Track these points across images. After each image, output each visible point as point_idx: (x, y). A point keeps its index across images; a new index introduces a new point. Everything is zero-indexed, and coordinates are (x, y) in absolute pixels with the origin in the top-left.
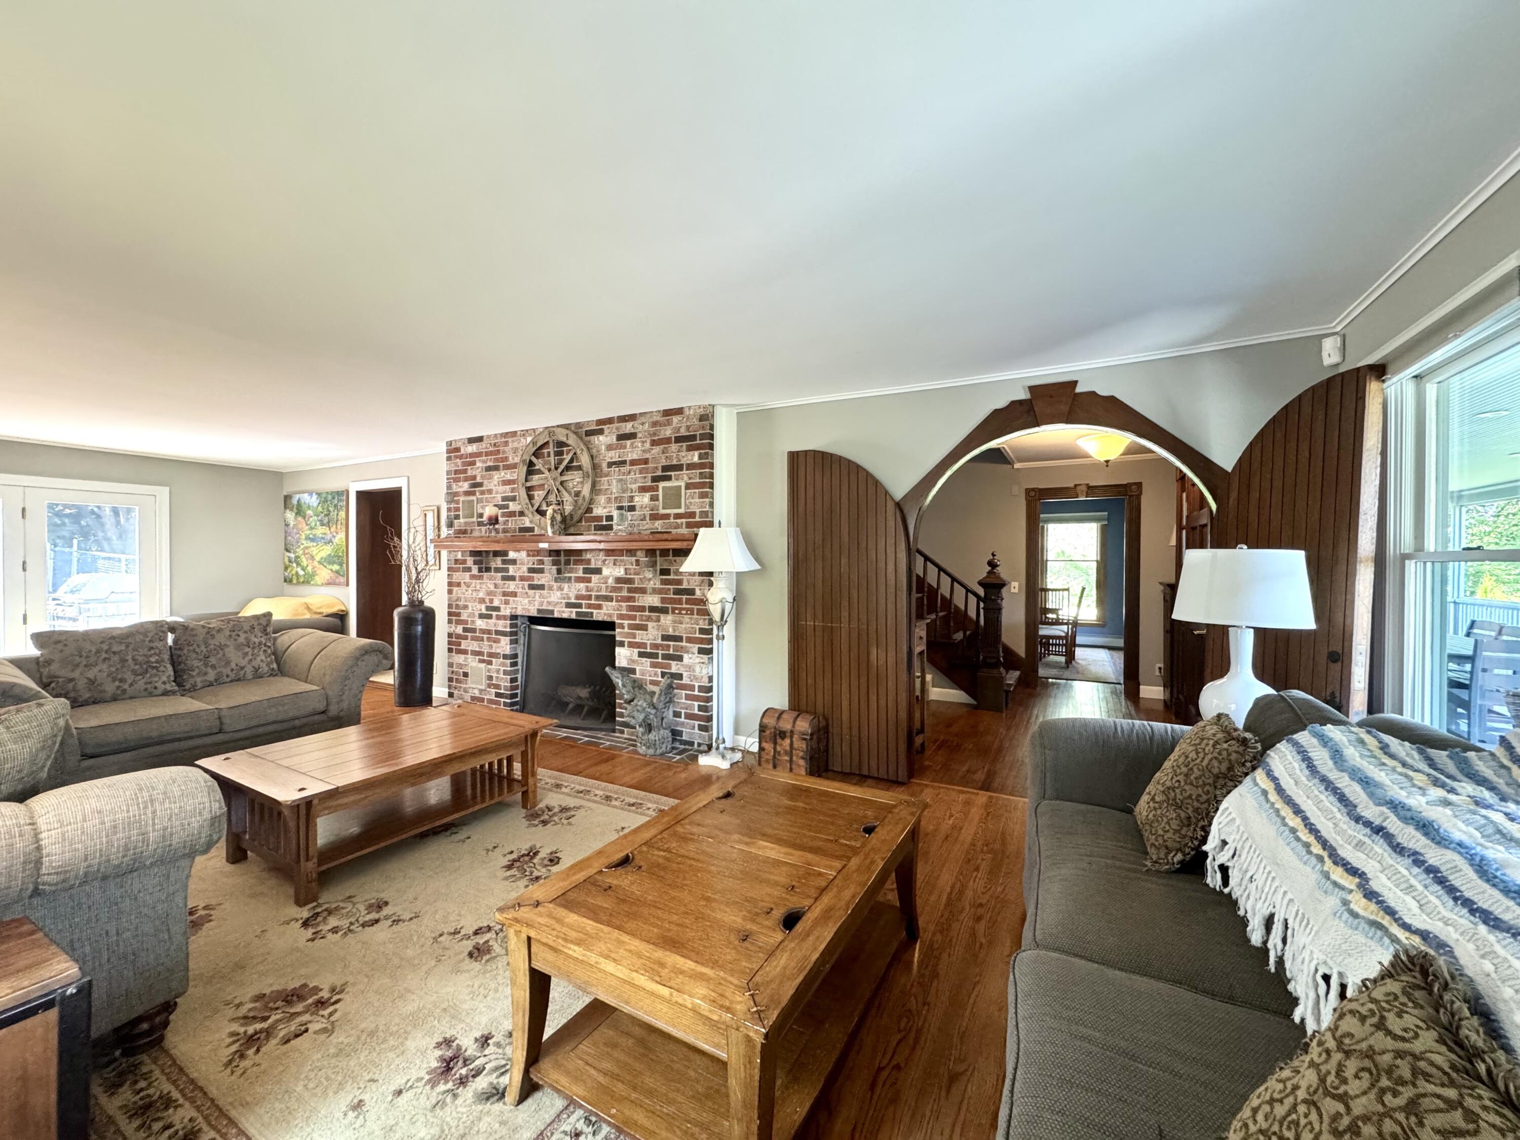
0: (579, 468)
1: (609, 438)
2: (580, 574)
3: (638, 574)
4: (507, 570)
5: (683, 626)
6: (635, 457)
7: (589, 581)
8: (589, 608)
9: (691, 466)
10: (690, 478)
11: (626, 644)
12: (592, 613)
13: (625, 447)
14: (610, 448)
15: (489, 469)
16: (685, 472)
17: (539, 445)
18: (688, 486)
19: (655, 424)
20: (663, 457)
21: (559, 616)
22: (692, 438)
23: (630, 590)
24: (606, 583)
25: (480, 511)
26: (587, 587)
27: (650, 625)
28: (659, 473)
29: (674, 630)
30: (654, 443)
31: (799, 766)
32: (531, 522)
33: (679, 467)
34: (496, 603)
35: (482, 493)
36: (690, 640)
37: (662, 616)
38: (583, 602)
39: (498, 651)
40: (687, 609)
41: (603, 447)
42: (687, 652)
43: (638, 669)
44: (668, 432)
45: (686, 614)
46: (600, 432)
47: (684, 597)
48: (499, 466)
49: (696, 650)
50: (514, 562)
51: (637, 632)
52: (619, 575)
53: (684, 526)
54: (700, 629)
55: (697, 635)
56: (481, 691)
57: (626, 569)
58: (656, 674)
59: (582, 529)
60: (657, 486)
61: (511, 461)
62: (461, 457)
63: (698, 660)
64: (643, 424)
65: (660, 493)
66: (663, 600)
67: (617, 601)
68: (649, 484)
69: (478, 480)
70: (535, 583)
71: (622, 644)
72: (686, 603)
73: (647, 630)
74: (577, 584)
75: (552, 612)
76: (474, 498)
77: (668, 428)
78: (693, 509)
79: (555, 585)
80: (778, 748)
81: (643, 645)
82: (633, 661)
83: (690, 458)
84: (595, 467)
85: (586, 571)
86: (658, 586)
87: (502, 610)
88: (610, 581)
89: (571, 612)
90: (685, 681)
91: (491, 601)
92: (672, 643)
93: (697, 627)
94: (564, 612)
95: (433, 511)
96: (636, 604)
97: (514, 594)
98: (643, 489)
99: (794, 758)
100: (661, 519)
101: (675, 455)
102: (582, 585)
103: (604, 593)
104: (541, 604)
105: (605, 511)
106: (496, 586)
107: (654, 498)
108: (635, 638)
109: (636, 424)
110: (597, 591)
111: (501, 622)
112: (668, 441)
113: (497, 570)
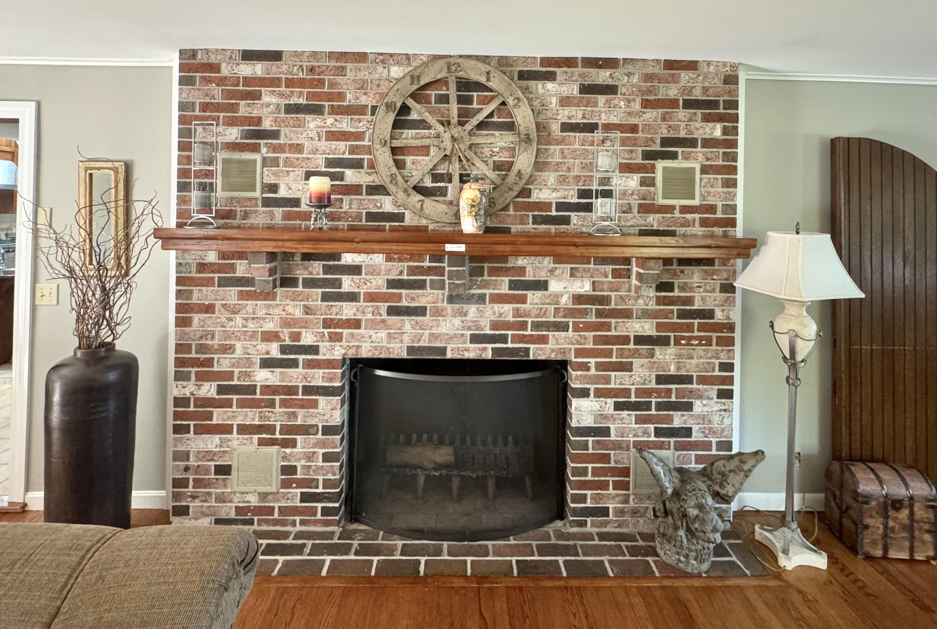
0: (510, 127)
1: (565, 88)
2: (504, 289)
3: (617, 290)
4: (336, 284)
5: (694, 362)
6: (614, 120)
7: (523, 300)
8: (521, 342)
9: (708, 143)
10: (708, 159)
11: (592, 393)
12: (528, 349)
13: (596, 104)
14: (565, 101)
15: (291, 109)
16: (699, 149)
17: (423, 82)
18: (705, 170)
19: (648, 77)
20: (664, 126)
21: (459, 357)
22: (713, 104)
23: (599, 314)
24: (557, 303)
25: (271, 180)
26: (517, 310)
27: (637, 362)
28: (657, 147)
29: (678, 369)
30: (646, 104)
31: (924, 542)
32: (395, 203)
33: (691, 143)
34: (307, 340)
36: (703, 380)
37: (658, 350)
38: (510, 333)
39: (311, 422)
40: (700, 338)
41: (554, 100)
42: (700, 397)
43: (612, 427)
44: (672, 92)
45: (700, 344)
46: (550, 77)
47: (696, 322)
48: (323, 107)
49: (714, 394)
50: (354, 270)
51: (613, 374)
52: (581, 291)
53: (697, 223)
54: (720, 364)
55: (717, 373)
56: (264, 496)
57: (594, 282)
58: (646, 433)
59: (509, 220)
60: (653, 167)
61: (350, 98)
62: (222, 81)
63: (716, 408)
64: (629, 75)
65: (659, 176)
66: (659, 327)
67: (576, 329)
68: (639, 160)
69: (267, 125)
70: (405, 303)
71: (584, 393)
72: (699, 330)
73: (631, 370)
74: (496, 306)
75: (443, 350)
76: (257, 157)
77: (672, 85)
78: (711, 201)
79: (449, 308)
80: (891, 523)
81: (626, 392)
82: (605, 417)
83: (708, 130)
84: (541, 127)
85: (513, 285)
86: (652, 306)
87: (321, 350)
88: (564, 300)
89: (485, 349)
90: (696, 436)
91: (296, 336)
92: (673, 387)
93: (717, 362)
94: (467, 350)
95: (116, 170)
96: (613, 333)
97: (356, 324)
98: (627, 168)
99: (917, 533)
100: (659, 212)
101: (683, 125)
102: (507, 307)
103: (552, 319)
104: (417, 338)
105: (555, 195)
106: (308, 310)
107: (648, 182)
108: (609, 383)
109: (617, 73)
110: (538, 316)
111: (321, 372)
112: (672, 103)
113: (310, 283)
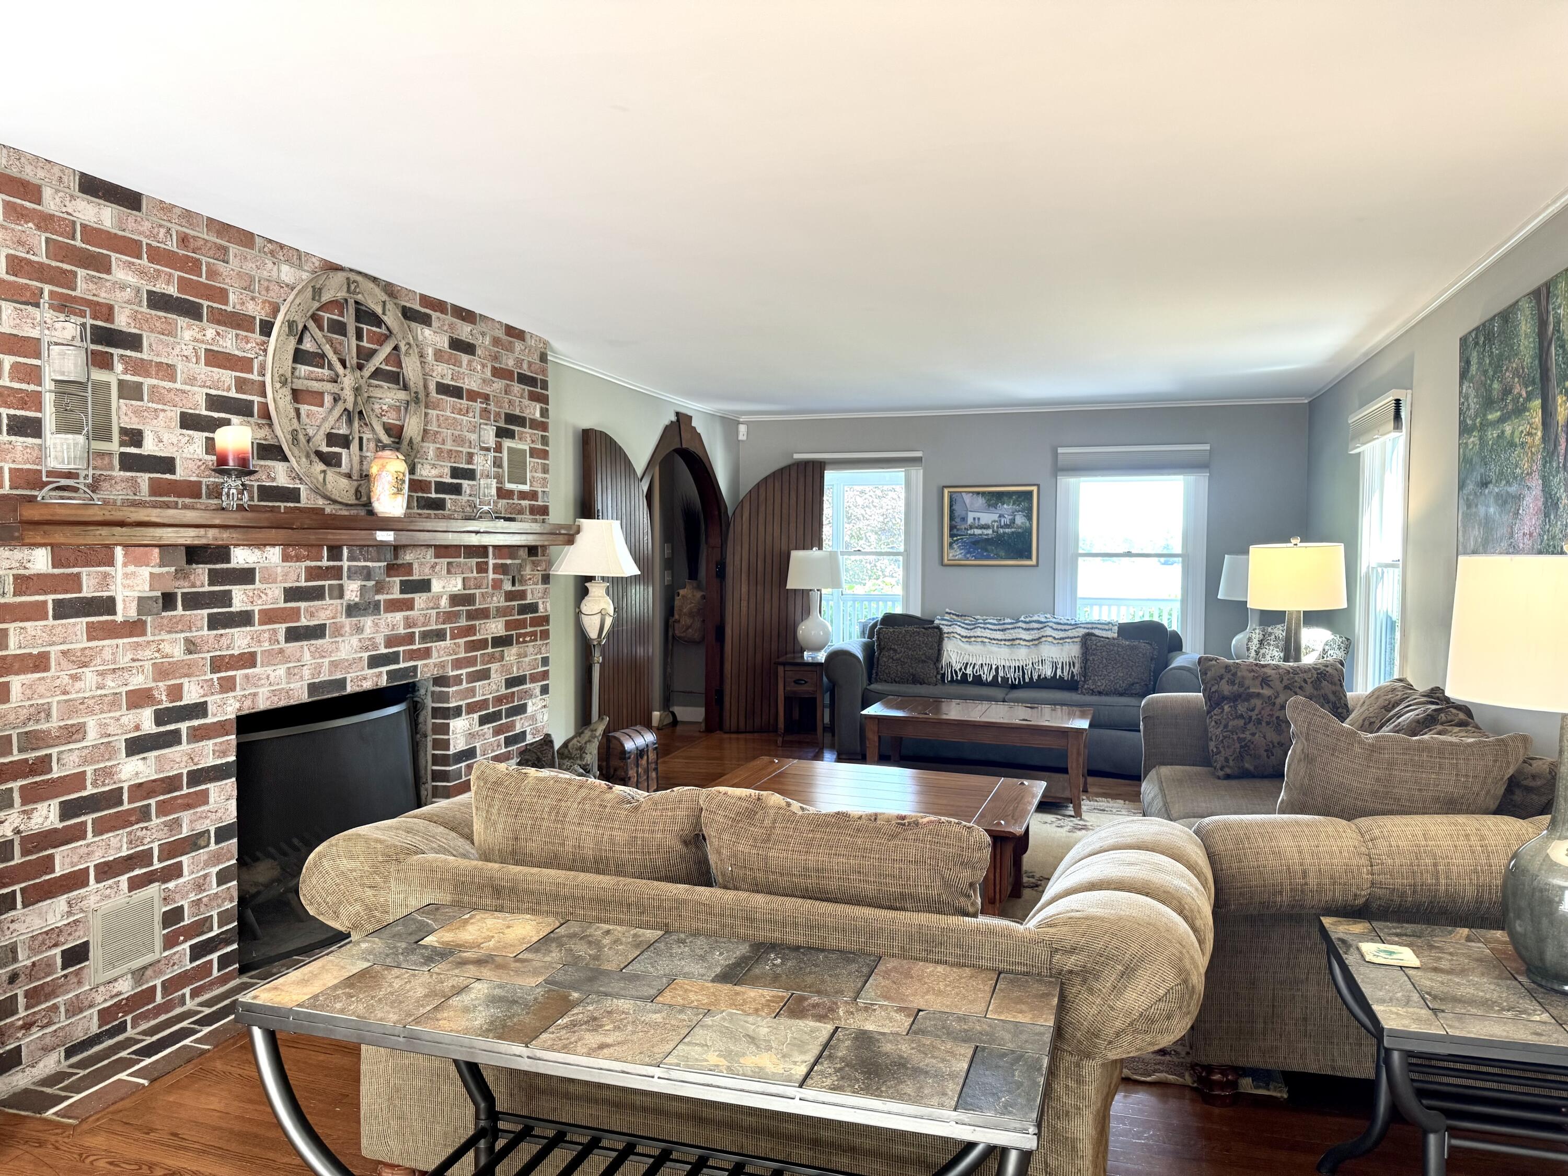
1: (438, 338)
2: (396, 593)
3: (479, 588)
4: (226, 599)
5: (527, 660)
6: (474, 386)
7: (411, 605)
8: (411, 659)
9: (532, 424)
10: (533, 442)
11: (464, 710)
12: (414, 668)
13: (461, 364)
14: (438, 355)
15: (157, 301)
16: (527, 429)
17: (323, 300)
18: (532, 453)
19: (496, 342)
20: (506, 398)
21: (357, 689)
22: (533, 381)
23: (468, 615)
24: (438, 606)
25: (132, 423)
26: (407, 618)
27: (494, 667)
28: (503, 423)
29: (518, 669)
30: (495, 372)
32: (291, 474)
33: (522, 421)
34: (191, 695)
35: (141, 367)
37: (506, 651)
38: (401, 649)
39: (200, 827)
40: (534, 634)
41: (430, 351)
44: (510, 362)
45: (530, 641)
46: (427, 321)
47: (528, 616)
49: (537, 691)
50: (246, 576)
51: (478, 684)
52: (455, 590)
53: (528, 510)
54: (542, 659)
55: (538, 669)
56: (140, 974)
57: (464, 579)
60: (501, 446)
61: (234, 301)
62: (45, 222)
63: (539, 705)
64: (482, 334)
65: (505, 456)
66: (506, 625)
67: (452, 637)
69: (122, 322)
70: (304, 622)
71: (458, 712)
72: (530, 626)
73: (489, 678)
74: (389, 615)
75: (342, 683)
76: (110, 378)
77: (510, 354)
78: (535, 487)
79: (348, 623)
81: (486, 703)
82: (473, 736)
83: (531, 410)
85: (403, 587)
86: (503, 602)
87: (210, 708)
88: (444, 602)
89: (380, 675)
91: (176, 692)
92: (515, 689)
93: (539, 657)
94: (365, 678)
96: (478, 637)
97: (248, 660)
100: (506, 497)
101: (517, 401)
102: (399, 616)
103: (434, 627)
104: (318, 668)
105: (434, 472)
106: (191, 646)
107: (498, 463)
108: (474, 695)
109: (475, 330)
110: (424, 625)
111: (209, 745)
112: (510, 375)
113: (192, 601)
